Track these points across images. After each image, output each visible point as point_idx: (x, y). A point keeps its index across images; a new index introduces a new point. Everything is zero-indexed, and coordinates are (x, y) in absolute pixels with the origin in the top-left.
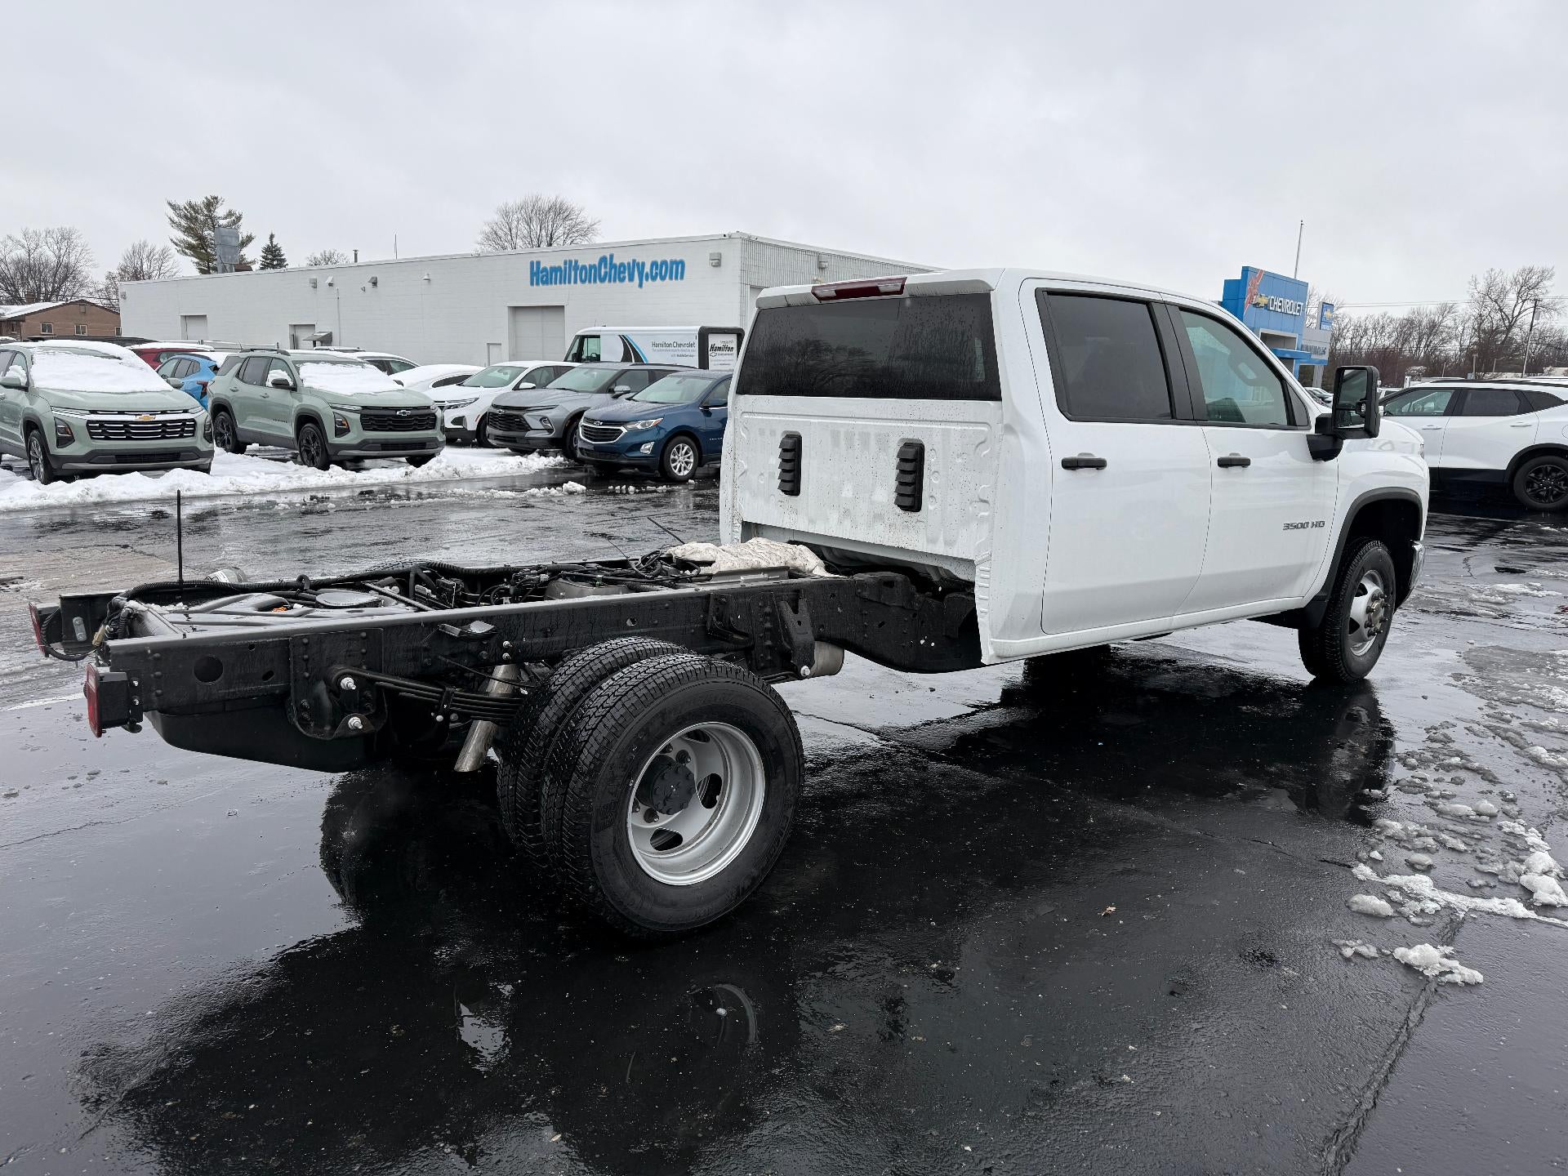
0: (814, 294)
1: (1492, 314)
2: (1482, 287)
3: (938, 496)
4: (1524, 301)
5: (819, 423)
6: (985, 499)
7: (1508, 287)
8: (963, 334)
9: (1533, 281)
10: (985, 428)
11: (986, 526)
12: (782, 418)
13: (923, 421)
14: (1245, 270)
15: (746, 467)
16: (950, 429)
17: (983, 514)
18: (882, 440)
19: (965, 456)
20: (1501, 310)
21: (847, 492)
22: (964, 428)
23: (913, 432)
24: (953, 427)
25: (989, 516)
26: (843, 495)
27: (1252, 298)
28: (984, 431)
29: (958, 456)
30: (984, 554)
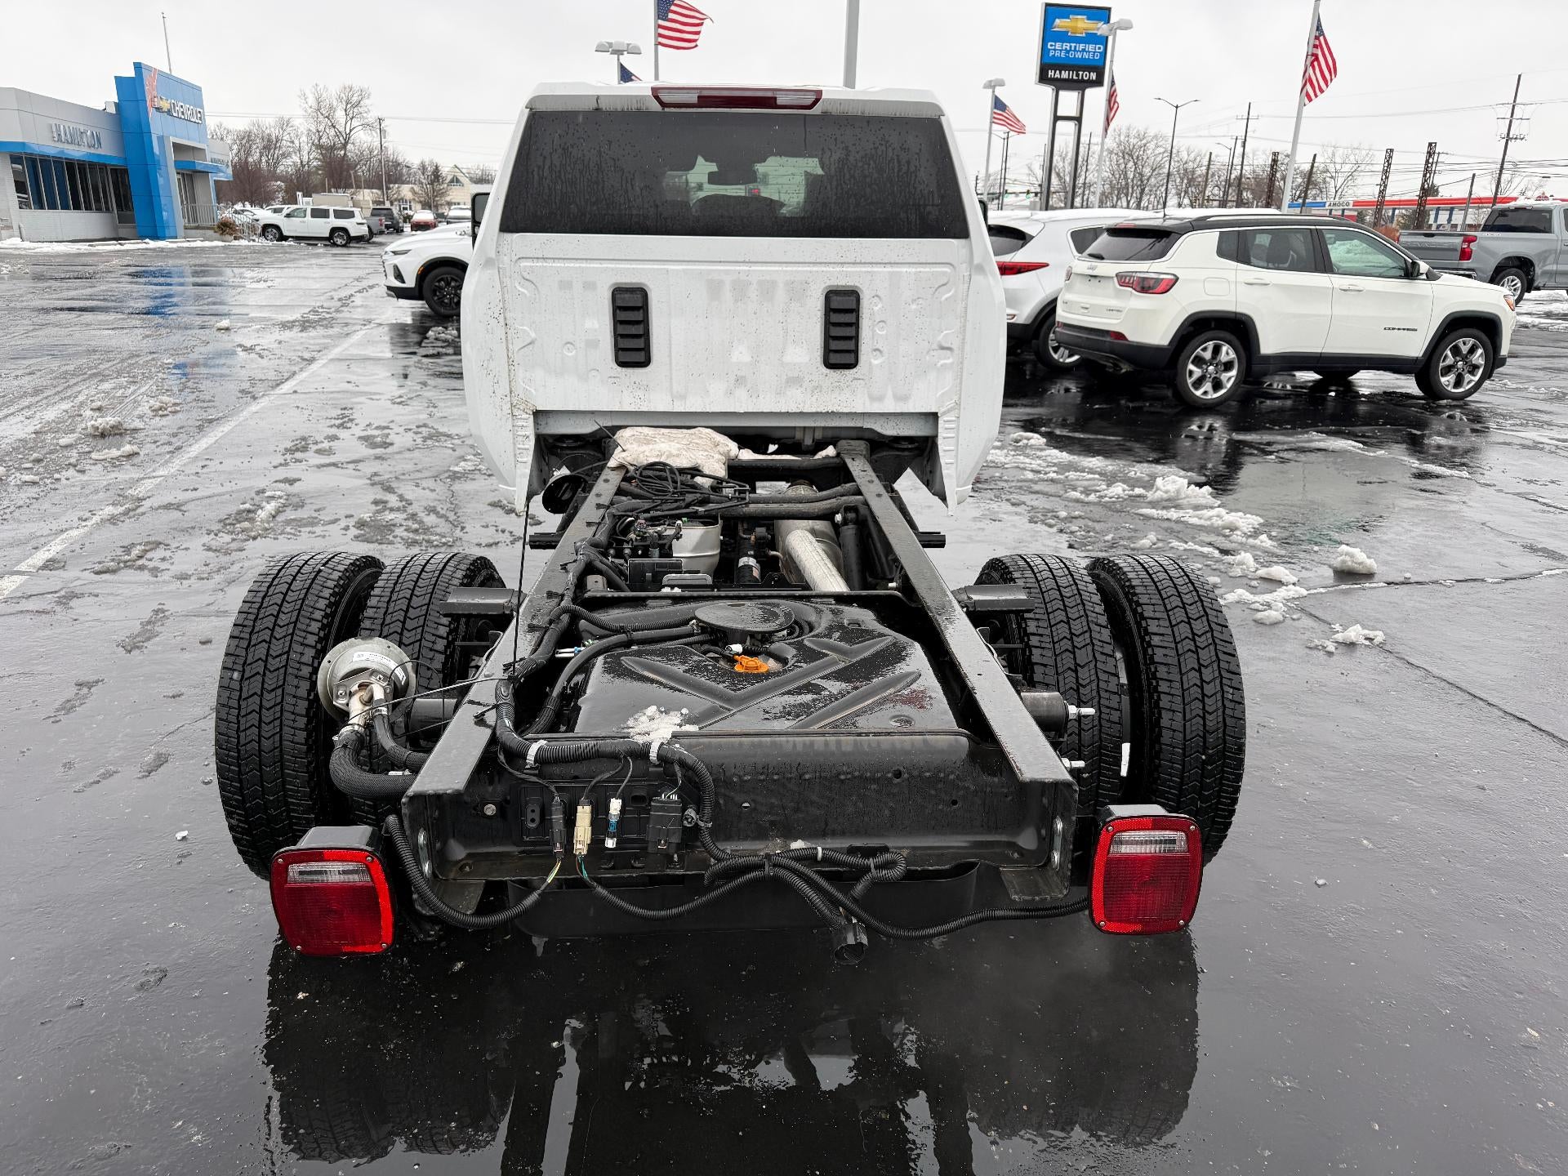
0: (657, 98)
1: (327, 130)
2: (312, 101)
3: (885, 349)
4: (351, 119)
5: (684, 270)
6: (948, 345)
7: (335, 104)
8: (908, 163)
9: (355, 99)
10: (947, 269)
11: (949, 377)
12: (606, 265)
13: (860, 263)
14: (138, 66)
15: (533, 335)
16: (901, 272)
17: (942, 362)
18: (796, 291)
19: (921, 301)
20: (334, 127)
21: (741, 355)
22: (918, 270)
23: (842, 278)
24: (905, 270)
25: (952, 363)
26: (734, 359)
27: (152, 101)
28: (946, 272)
29: (914, 301)
30: (949, 404)
